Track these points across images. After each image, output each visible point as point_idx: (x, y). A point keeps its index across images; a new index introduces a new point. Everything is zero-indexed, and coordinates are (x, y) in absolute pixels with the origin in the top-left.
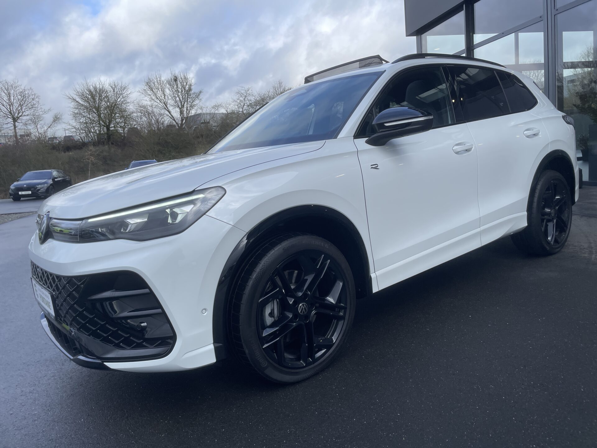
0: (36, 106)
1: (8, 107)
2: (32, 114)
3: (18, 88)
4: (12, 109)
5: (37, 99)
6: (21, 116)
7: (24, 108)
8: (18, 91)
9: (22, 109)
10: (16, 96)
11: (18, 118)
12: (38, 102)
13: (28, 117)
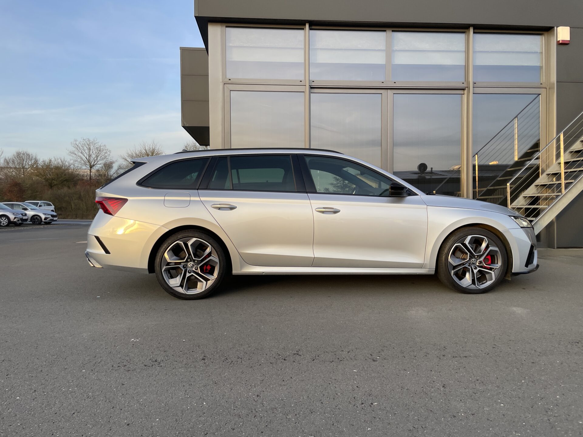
0: (108, 157)
1: (88, 157)
2: (103, 163)
3: (96, 145)
4: (90, 159)
5: (108, 153)
6: (96, 164)
7: (99, 159)
8: (96, 147)
9: (97, 159)
10: (94, 150)
11: (94, 165)
12: (109, 155)
13: (101, 166)
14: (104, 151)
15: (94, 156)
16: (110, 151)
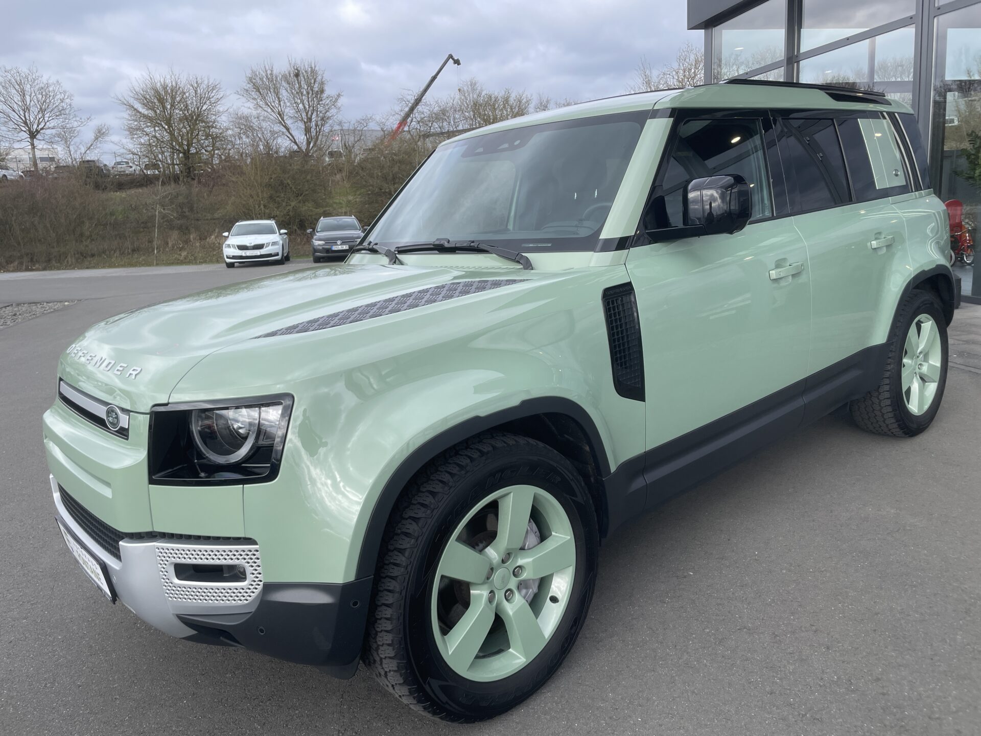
0: (67, 111)
1: (22, 113)
2: (60, 125)
3: (36, 81)
4: (27, 118)
5: (68, 101)
6: (42, 129)
7: (47, 115)
9: (43, 116)
11: (38, 132)
12: (70, 105)
13: (54, 131)
14: (58, 97)
15: (34, 110)
16: (70, 97)
